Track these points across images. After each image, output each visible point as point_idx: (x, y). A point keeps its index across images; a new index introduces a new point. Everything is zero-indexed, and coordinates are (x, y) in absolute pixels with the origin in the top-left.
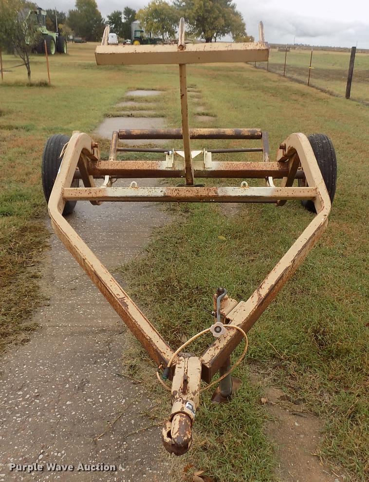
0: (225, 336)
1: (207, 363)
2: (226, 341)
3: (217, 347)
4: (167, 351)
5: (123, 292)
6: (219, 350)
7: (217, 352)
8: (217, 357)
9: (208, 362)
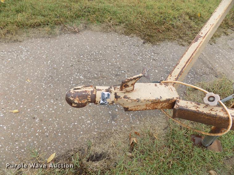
0: (213, 110)
1: (177, 105)
2: (209, 112)
3: (198, 107)
4: (174, 77)
5: (206, 35)
6: (195, 110)
7: (194, 109)
8: (188, 111)
9: (179, 106)
